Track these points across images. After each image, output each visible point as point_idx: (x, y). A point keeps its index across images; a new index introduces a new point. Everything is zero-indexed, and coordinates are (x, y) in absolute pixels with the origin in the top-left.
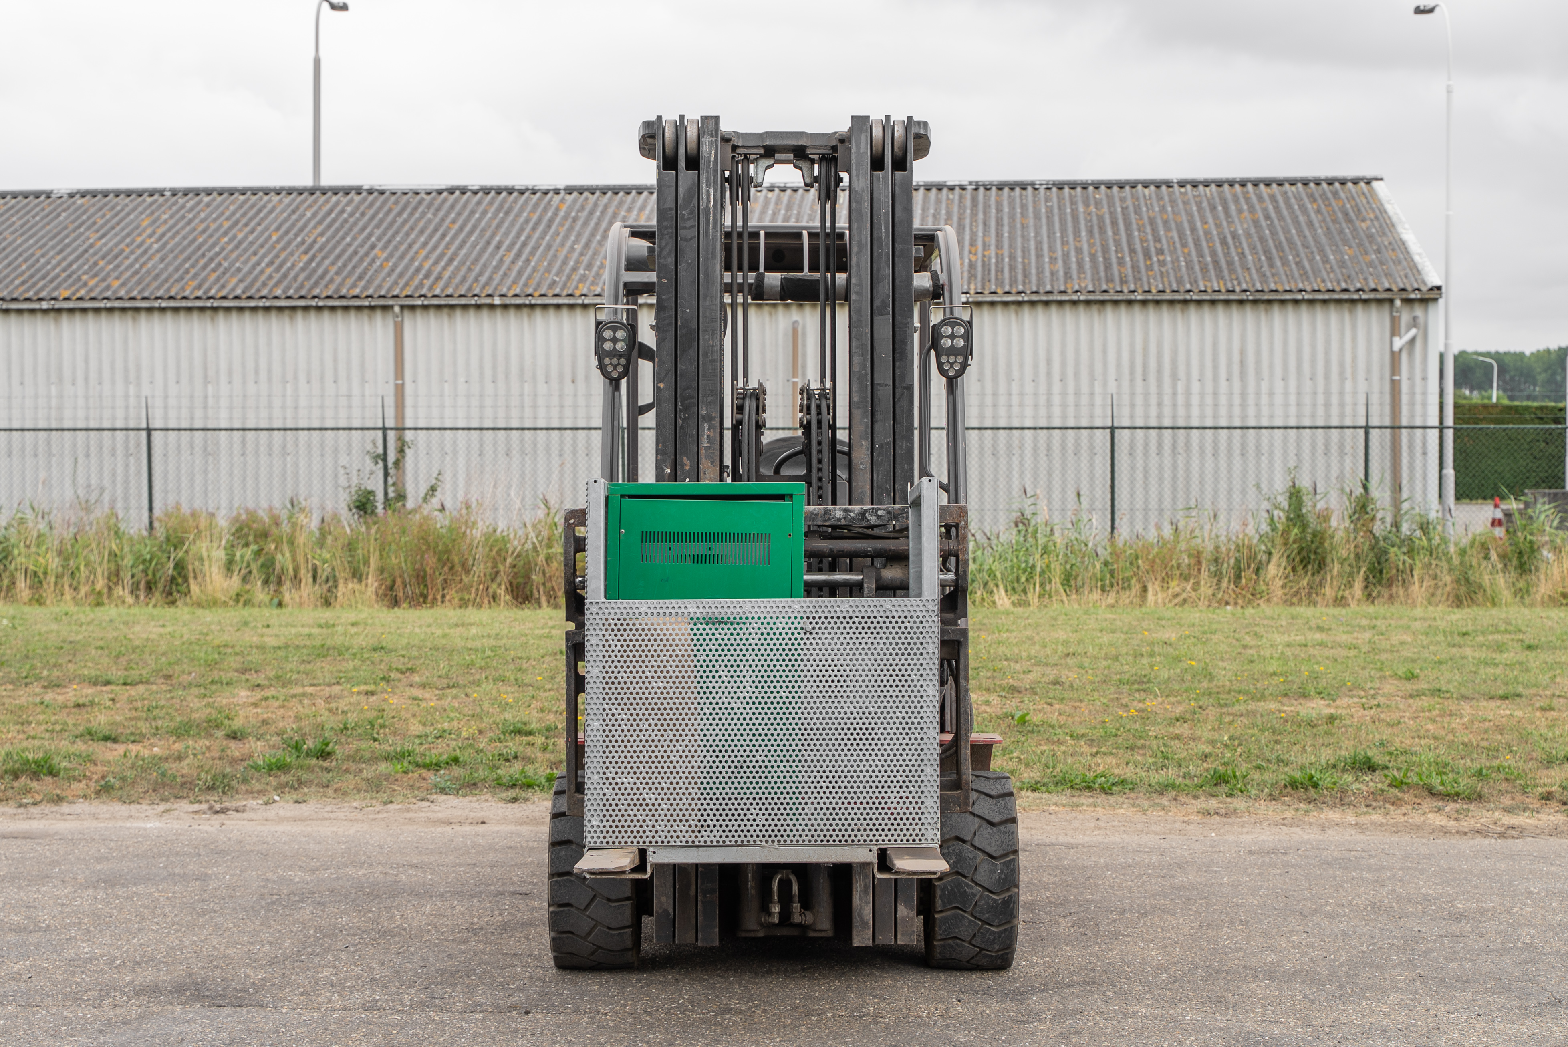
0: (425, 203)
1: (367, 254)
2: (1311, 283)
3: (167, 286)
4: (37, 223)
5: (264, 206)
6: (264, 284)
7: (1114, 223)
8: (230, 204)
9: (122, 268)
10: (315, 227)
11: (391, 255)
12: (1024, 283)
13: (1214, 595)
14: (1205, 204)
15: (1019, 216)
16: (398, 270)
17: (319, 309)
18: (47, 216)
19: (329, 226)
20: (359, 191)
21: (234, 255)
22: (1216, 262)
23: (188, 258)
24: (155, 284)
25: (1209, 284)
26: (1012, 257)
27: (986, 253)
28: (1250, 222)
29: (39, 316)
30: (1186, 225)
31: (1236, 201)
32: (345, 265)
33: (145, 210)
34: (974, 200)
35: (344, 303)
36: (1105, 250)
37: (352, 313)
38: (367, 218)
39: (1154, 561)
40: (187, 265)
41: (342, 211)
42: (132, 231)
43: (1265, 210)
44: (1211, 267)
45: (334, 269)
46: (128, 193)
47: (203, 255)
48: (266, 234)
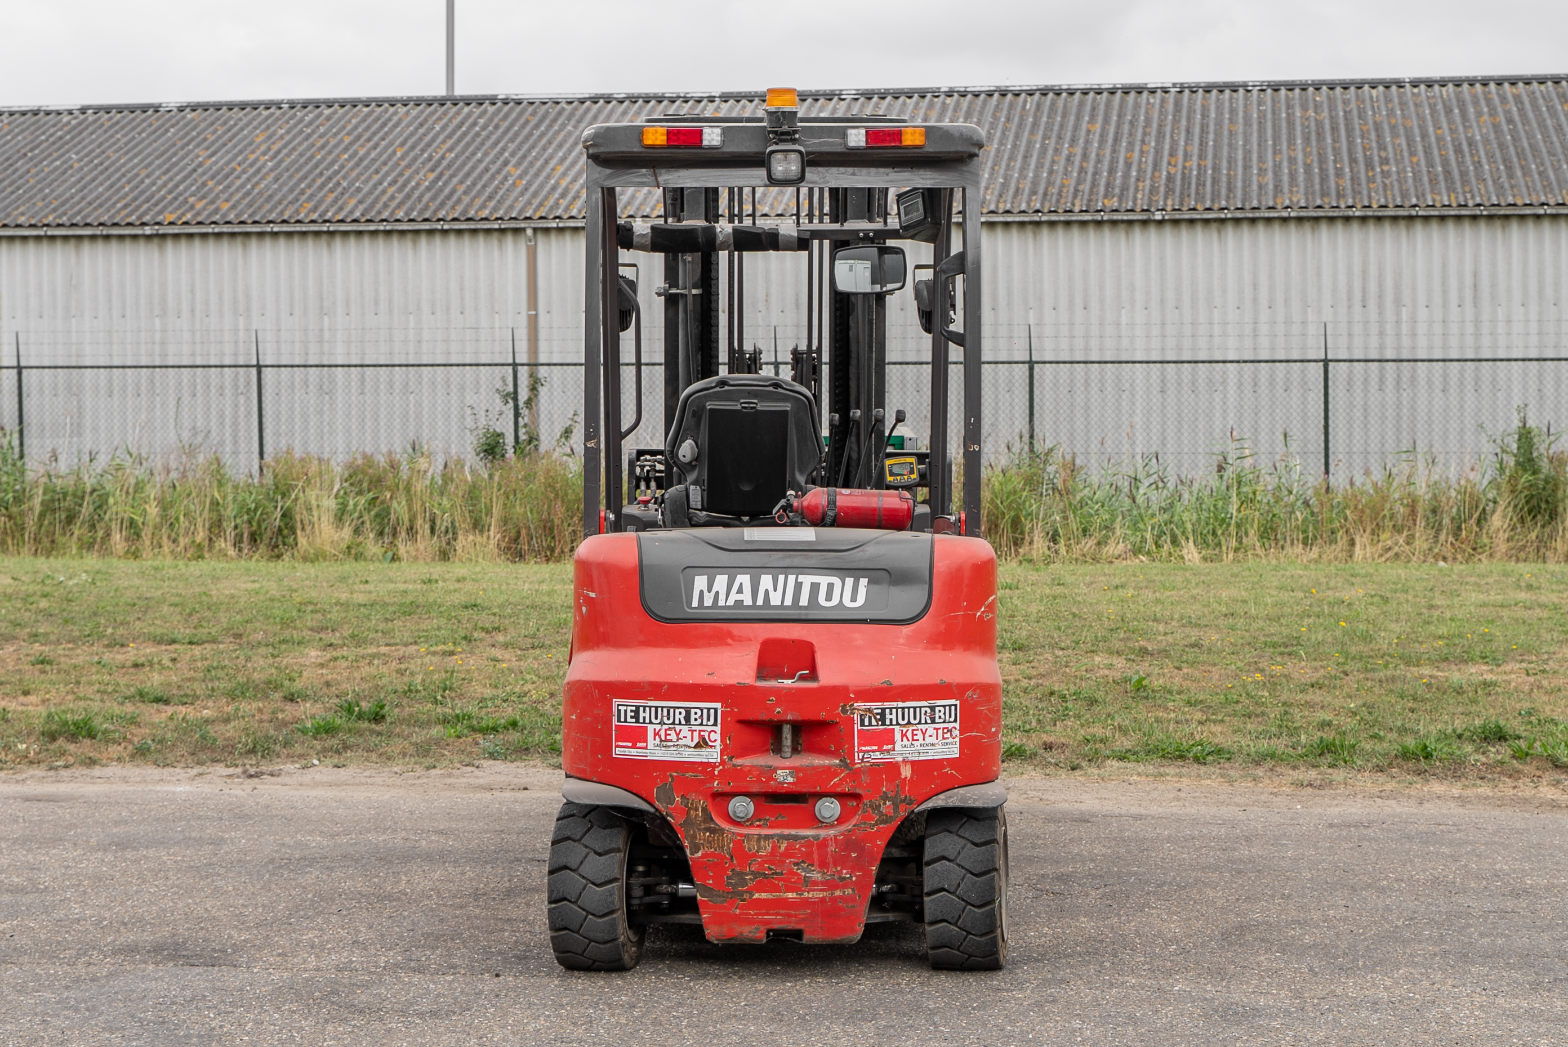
0: (566, 114)
1: (499, 171)
2: (1555, 196)
3: (280, 208)
4: (144, 140)
5: (389, 119)
6: (386, 206)
7: (1334, 129)
8: (353, 117)
9: (233, 188)
10: (444, 142)
11: (525, 172)
12: (1228, 198)
13: (1430, 549)
14: (1440, 107)
15: (1226, 121)
16: (532, 189)
17: (445, 232)
18: (155, 131)
19: (459, 140)
20: (493, 100)
21: (354, 174)
22: (1447, 173)
23: (305, 177)
24: (268, 206)
25: (1438, 198)
26: (1216, 169)
27: (1187, 164)
28: (1490, 126)
29: (142, 243)
30: (1416, 131)
31: (1476, 102)
32: (474, 184)
33: (260, 124)
34: (1178, 104)
35: (472, 226)
36: (1322, 160)
37: (481, 237)
38: (501, 130)
39: (1363, 511)
40: (303, 186)
41: (475, 124)
42: (245, 148)
43: (1507, 113)
44: (1441, 178)
45: (462, 188)
46: (243, 106)
47: (321, 174)
48: (390, 151)
